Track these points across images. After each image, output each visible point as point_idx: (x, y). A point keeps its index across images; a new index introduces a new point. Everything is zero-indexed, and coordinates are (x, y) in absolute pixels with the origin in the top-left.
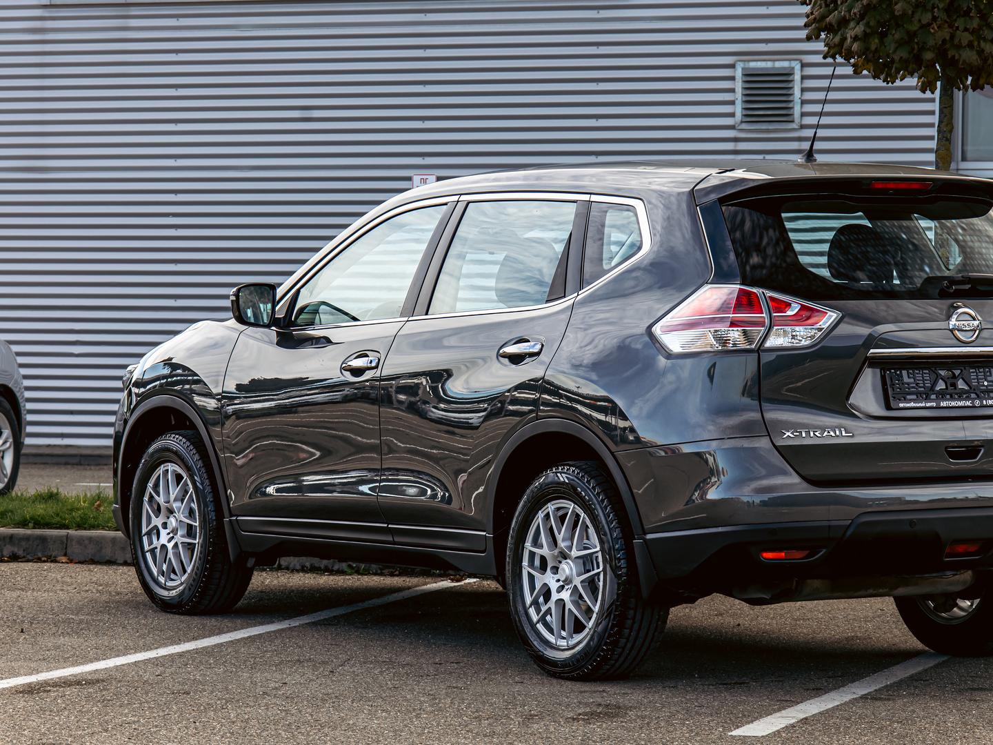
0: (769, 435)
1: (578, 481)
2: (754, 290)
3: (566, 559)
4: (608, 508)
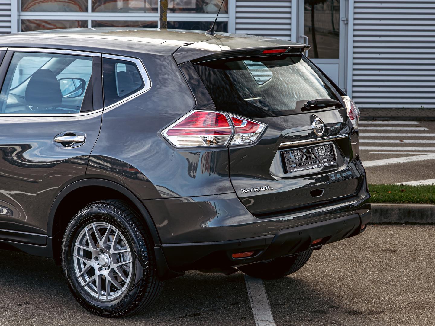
0: (235, 192)
1: (114, 213)
2: (224, 114)
3: (104, 253)
4: (136, 228)
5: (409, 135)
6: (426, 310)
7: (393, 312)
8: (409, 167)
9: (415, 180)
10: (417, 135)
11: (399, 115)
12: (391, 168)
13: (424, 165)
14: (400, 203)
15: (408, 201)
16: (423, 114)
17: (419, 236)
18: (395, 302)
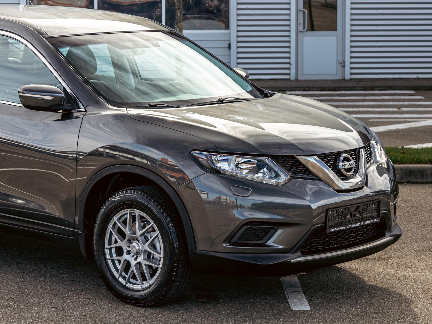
5: (406, 103)
6: (429, 256)
7: (400, 258)
8: (408, 132)
9: (414, 144)
10: (414, 103)
11: (396, 85)
12: (390, 133)
13: (422, 131)
14: (402, 164)
15: (409, 162)
16: (419, 84)
17: (420, 193)
18: (401, 250)
